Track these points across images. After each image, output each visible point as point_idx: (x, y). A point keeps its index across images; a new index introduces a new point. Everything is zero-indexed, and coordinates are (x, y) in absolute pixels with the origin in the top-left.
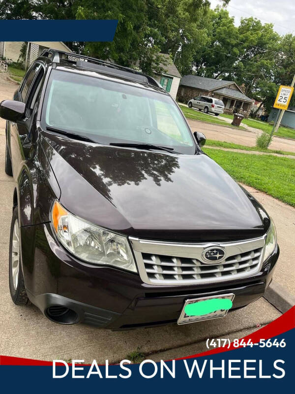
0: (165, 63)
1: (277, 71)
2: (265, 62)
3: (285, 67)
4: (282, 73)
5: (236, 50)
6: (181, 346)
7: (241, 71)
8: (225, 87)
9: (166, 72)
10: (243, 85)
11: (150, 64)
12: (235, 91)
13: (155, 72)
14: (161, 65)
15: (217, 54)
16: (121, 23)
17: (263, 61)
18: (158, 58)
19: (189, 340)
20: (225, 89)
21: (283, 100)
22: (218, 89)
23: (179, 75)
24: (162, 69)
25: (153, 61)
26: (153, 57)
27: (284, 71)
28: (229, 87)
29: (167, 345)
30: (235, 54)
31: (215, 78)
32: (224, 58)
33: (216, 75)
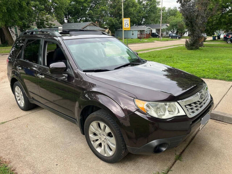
0: (52, 20)
1: (111, 11)
2: (103, 8)
3: (114, 8)
4: (113, 11)
5: (85, 4)
6: (187, 146)
7: (92, 15)
8: (87, 26)
9: (54, 25)
10: (97, 22)
11: (43, 23)
12: (94, 27)
13: (48, 27)
14: (50, 22)
15: (75, 8)
16: (18, 3)
17: (102, 7)
18: (47, 18)
19: (188, 142)
20: (88, 26)
21: (127, 25)
22: (84, 28)
23: (61, 25)
24: (51, 24)
25: (45, 20)
26: (44, 18)
27: (114, 10)
28: (90, 25)
29: (183, 148)
30: (85, 7)
31: (79, 22)
32: (80, 10)
33: (79, 20)
